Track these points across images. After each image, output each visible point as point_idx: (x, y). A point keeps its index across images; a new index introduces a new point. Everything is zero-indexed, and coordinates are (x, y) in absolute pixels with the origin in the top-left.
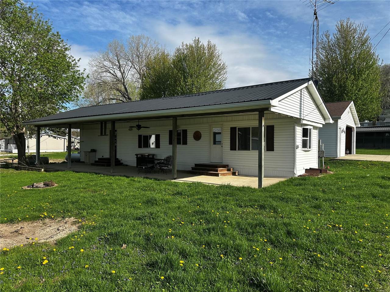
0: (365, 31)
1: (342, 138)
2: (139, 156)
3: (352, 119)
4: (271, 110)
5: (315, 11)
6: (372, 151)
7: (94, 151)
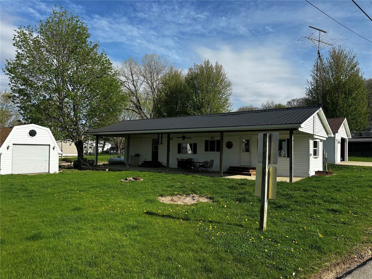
0: (354, 57)
1: (338, 148)
2: (180, 160)
3: (345, 132)
4: (299, 130)
5: (318, 51)
6: (361, 159)
7: (137, 155)
